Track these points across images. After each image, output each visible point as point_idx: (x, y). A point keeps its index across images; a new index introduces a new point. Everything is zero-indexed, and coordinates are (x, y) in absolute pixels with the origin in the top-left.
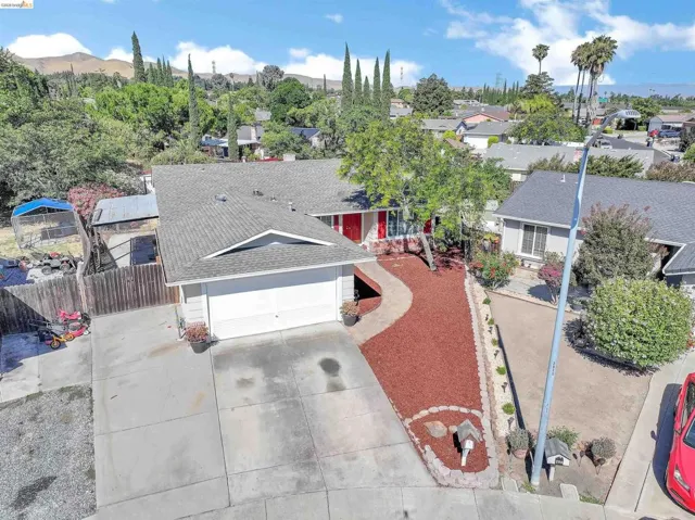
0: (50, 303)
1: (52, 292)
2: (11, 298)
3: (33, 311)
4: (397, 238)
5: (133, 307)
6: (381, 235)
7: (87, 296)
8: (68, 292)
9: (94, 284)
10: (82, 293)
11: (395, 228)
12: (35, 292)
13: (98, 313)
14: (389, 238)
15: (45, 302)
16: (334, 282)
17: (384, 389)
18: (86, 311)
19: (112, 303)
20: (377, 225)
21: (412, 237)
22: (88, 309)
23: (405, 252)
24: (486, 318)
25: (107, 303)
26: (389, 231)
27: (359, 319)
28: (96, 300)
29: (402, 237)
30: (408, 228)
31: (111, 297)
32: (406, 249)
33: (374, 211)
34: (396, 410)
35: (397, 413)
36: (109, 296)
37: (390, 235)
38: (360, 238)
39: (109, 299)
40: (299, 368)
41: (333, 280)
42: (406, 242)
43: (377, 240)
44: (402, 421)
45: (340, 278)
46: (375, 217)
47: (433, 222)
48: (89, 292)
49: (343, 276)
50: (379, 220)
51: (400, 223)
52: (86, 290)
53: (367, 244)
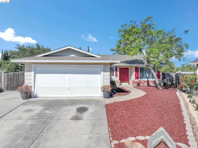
4: (144, 79)
6: (137, 78)
7: (5, 82)
11: (143, 75)
13: (8, 90)
16: (100, 75)
17: (108, 122)
18: (3, 88)
19: (14, 86)
20: (134, 73)
21: (151, 80)
22: (4, 87)
23: (148, 86)
24: (190, 101)
25: (12, 86)
26: (140, 76)
27: (112, 97)
28: (8, 84)
29: (146, 80)
30: (149, 76)
31: (14, 83)
32: (149, 85)
33: (132, 65)
34: (110, 135)
35: (110, 136)
36: (13, 83)
37: (140, 78)
38: (128, 81)
39: (13, 85)
40: (64, 108)
41: (99, 74)
42: (148, 81)
43: (134, 80)
44: (111, 142)
45: (102, 73)
46: (134, 69)
47: (161, 74)
48: (6, 80)
49: (104, 72)
50: (136, 71)
51: (145, 73)
52: (4, 79)
53: (131, 82)
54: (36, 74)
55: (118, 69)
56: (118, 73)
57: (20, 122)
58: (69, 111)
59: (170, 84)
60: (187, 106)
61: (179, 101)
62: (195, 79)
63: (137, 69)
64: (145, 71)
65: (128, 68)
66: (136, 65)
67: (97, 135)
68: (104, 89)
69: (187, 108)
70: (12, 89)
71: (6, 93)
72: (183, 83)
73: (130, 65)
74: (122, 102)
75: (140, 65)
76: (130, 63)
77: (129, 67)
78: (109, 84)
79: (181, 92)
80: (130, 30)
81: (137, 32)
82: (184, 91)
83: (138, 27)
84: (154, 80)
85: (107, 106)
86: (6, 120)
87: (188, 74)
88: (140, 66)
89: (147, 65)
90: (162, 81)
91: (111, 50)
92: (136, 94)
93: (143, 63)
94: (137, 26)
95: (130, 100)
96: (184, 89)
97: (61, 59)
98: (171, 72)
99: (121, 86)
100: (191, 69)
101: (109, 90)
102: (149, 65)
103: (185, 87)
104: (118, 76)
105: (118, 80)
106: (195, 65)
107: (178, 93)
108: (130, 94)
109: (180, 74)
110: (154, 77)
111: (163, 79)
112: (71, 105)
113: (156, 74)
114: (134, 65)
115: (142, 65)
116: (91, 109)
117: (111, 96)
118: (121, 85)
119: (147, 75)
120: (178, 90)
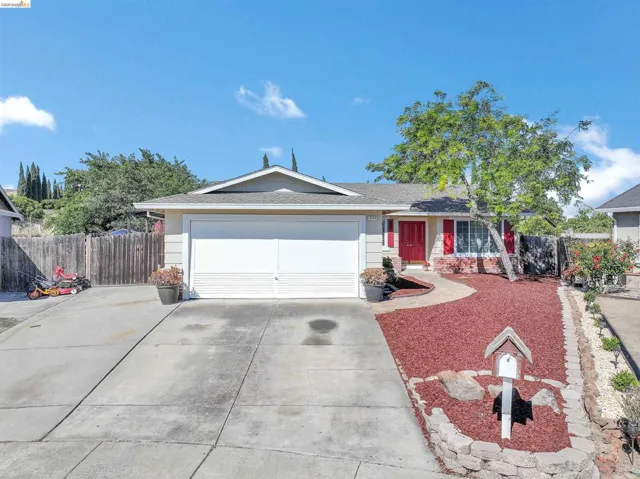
0: (53, 261)
1: (57, 249)
2: (16, 251)
3: (35, 267)
4: (468, 254)
5: (139, 281)
6: (449, 250)
7: (92, 261)
8: (74, 253)
9: (101, 248)
10: (88, 256)
11: (466, 243)
12: (41, 247)
13: (100, 282)
14: (458, 255)
15: (49, 259)
16: (356, 242)
17: (392, 350)
18: (88, 277)
19: (117, 273)
20: (442, 236)
21: (488, 255)
22: (91, 275)
23: (479, 273)
24: (587, 308)
25: (112, 272)
26: (458, 245)
27: (389, 299)
28: (101, 266)
29: (475, 255)
30: (483, 244)
31: (117, 265)
32: (482, 270)
33: (436, 214)
34: (402, 371)
35: (401, 374)
36: (115, 264)
37: (460, 251)
38: (424, 259)
39: (115, 268)
40: (278, 323)
41: (354, 240)
42: (480, 261)
43: (442, 255)
44: (405, 382)
45: (363, 236)
46: (440, 226)
47: (517, 238)
48: (95, 256)
49: (368, 233)
50: (445, 231)
51: (473, 237)
52: (92, 253)
53: (431, 262)
54: (193, 240)
55: (396, 226)
56: (396, 236)
57: (192, 349)
58: (293, 327)
59: (543, 266)
60: (577, 318)
61: (561, 308)
62: (605, 253)
63: (448, 225)
64: (473, 231)
65: (424, 223)
66: (448, 214)
67: (373, 372)
68: (367, 278)
69: (577, 321)
70: (112, 280)
71: (96, 290)
72: (576, 265)
73: (431, 214)
74: (415, 310)
75: (459, 214)
76: (430, 210)
77: (426, 220)
78: (381, 266)
79: (570, 288)
80: (430, 117)
81: (450, 125)
82: (579, 286)
83: (450, 109)
84: (498, 255)
85: (380, 318)
86: (157, 346)
87: (592, 240)
88: (456, 216)
89: (479, 216)
90: (519, 257)
91: (369, 168)
92: (450, 292)
93: (467, 210)
94: (450, 105)
95: (437, 306)
96: (578, 279)
97: (250, 202)
98: (548, 233)
99: (403, 273)
100: (604, 225)
101: (380, 281)
102: (484, 215)
103: (581, 274)
104: (396, 244)
105: (397, 256)
106: (610, 215)
107: (562, 290)
108: (433, 292)
109: (569, 238)
110: (496, 247)
111: (522, 254)
112: (291, 315)
113: (503, 237)
114: (440, 214)
115: (464, 214)
116: (344, 324)
117: (385, 297)
118: (403, 270)
119: (479, 242)
120: (563, 284)
